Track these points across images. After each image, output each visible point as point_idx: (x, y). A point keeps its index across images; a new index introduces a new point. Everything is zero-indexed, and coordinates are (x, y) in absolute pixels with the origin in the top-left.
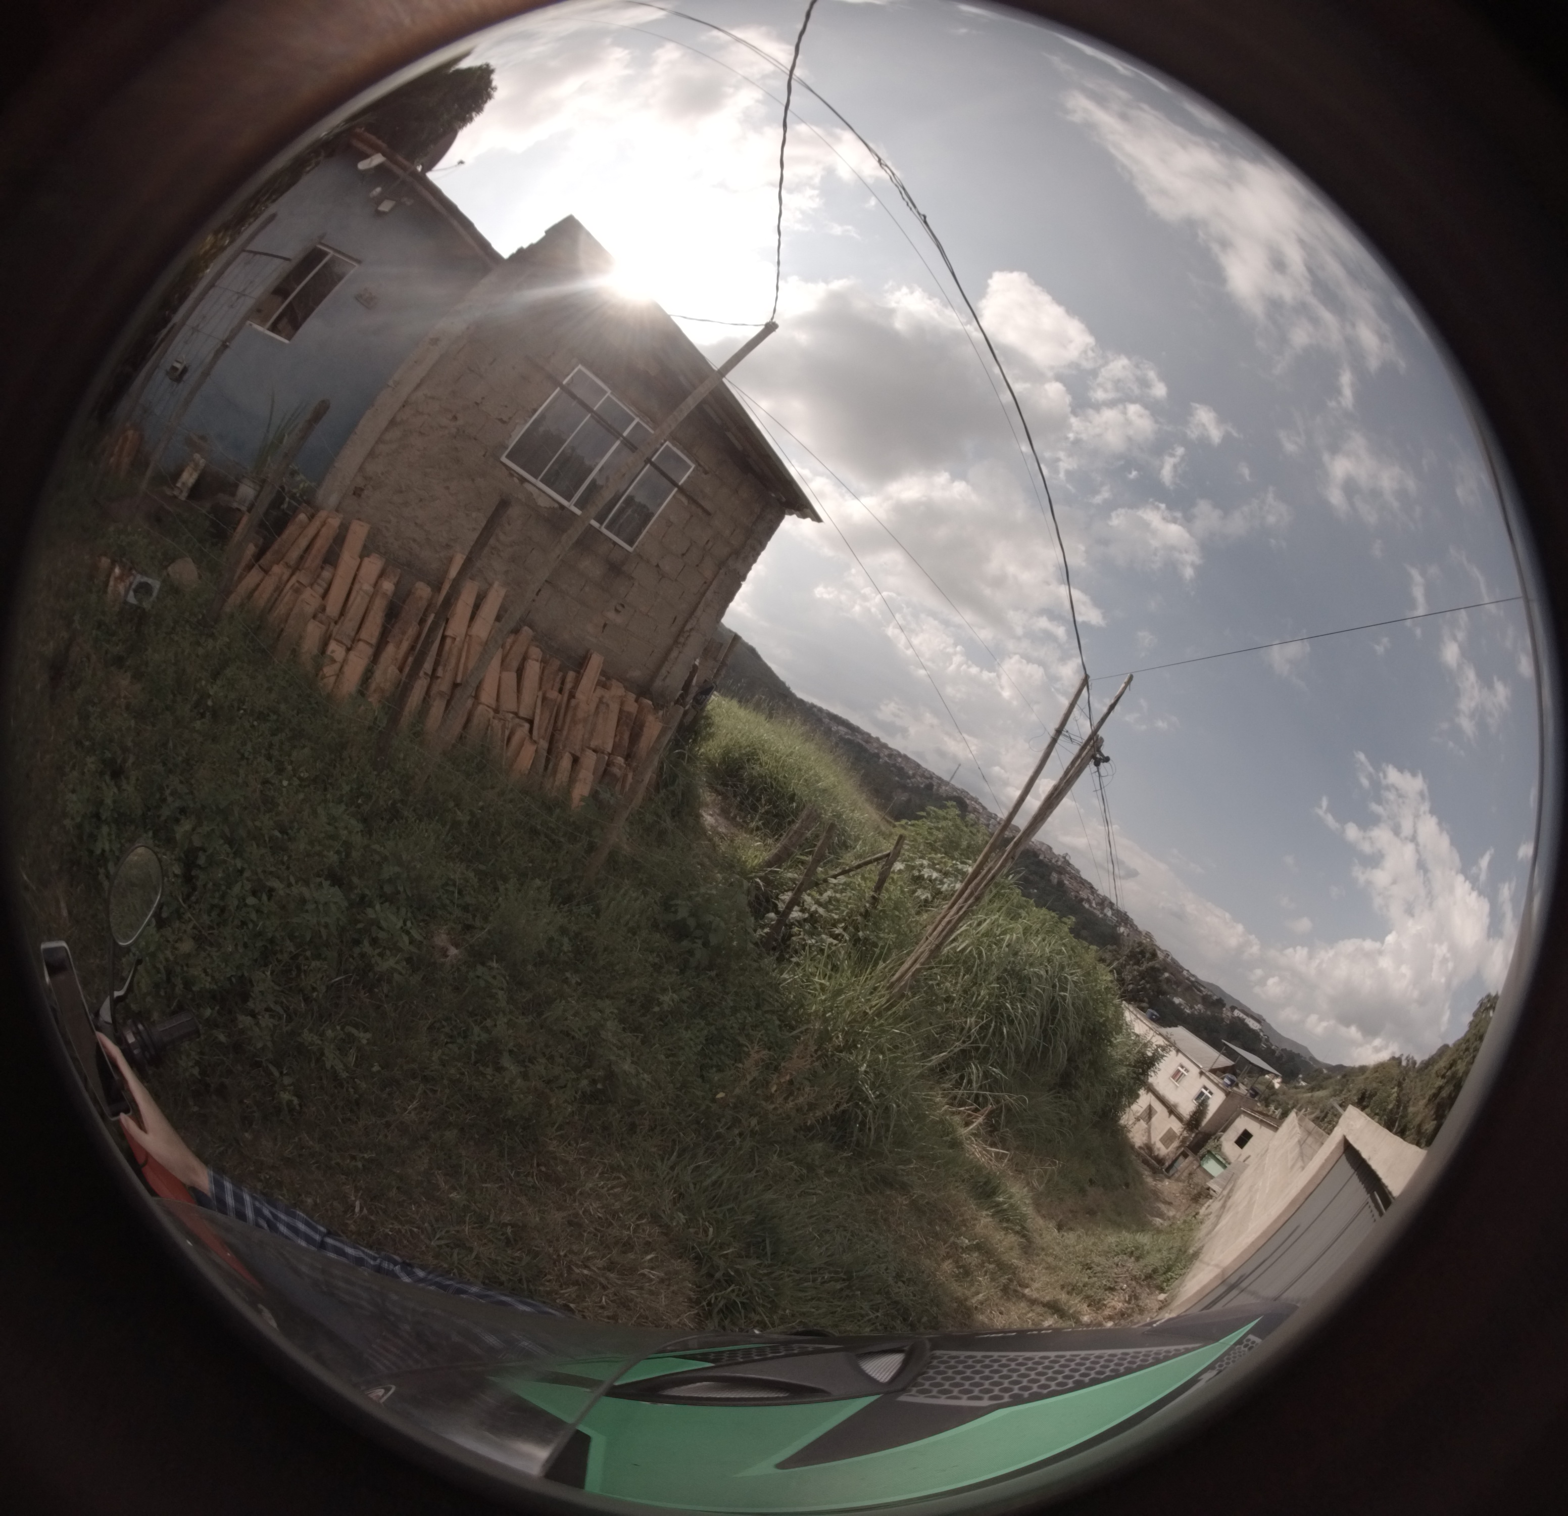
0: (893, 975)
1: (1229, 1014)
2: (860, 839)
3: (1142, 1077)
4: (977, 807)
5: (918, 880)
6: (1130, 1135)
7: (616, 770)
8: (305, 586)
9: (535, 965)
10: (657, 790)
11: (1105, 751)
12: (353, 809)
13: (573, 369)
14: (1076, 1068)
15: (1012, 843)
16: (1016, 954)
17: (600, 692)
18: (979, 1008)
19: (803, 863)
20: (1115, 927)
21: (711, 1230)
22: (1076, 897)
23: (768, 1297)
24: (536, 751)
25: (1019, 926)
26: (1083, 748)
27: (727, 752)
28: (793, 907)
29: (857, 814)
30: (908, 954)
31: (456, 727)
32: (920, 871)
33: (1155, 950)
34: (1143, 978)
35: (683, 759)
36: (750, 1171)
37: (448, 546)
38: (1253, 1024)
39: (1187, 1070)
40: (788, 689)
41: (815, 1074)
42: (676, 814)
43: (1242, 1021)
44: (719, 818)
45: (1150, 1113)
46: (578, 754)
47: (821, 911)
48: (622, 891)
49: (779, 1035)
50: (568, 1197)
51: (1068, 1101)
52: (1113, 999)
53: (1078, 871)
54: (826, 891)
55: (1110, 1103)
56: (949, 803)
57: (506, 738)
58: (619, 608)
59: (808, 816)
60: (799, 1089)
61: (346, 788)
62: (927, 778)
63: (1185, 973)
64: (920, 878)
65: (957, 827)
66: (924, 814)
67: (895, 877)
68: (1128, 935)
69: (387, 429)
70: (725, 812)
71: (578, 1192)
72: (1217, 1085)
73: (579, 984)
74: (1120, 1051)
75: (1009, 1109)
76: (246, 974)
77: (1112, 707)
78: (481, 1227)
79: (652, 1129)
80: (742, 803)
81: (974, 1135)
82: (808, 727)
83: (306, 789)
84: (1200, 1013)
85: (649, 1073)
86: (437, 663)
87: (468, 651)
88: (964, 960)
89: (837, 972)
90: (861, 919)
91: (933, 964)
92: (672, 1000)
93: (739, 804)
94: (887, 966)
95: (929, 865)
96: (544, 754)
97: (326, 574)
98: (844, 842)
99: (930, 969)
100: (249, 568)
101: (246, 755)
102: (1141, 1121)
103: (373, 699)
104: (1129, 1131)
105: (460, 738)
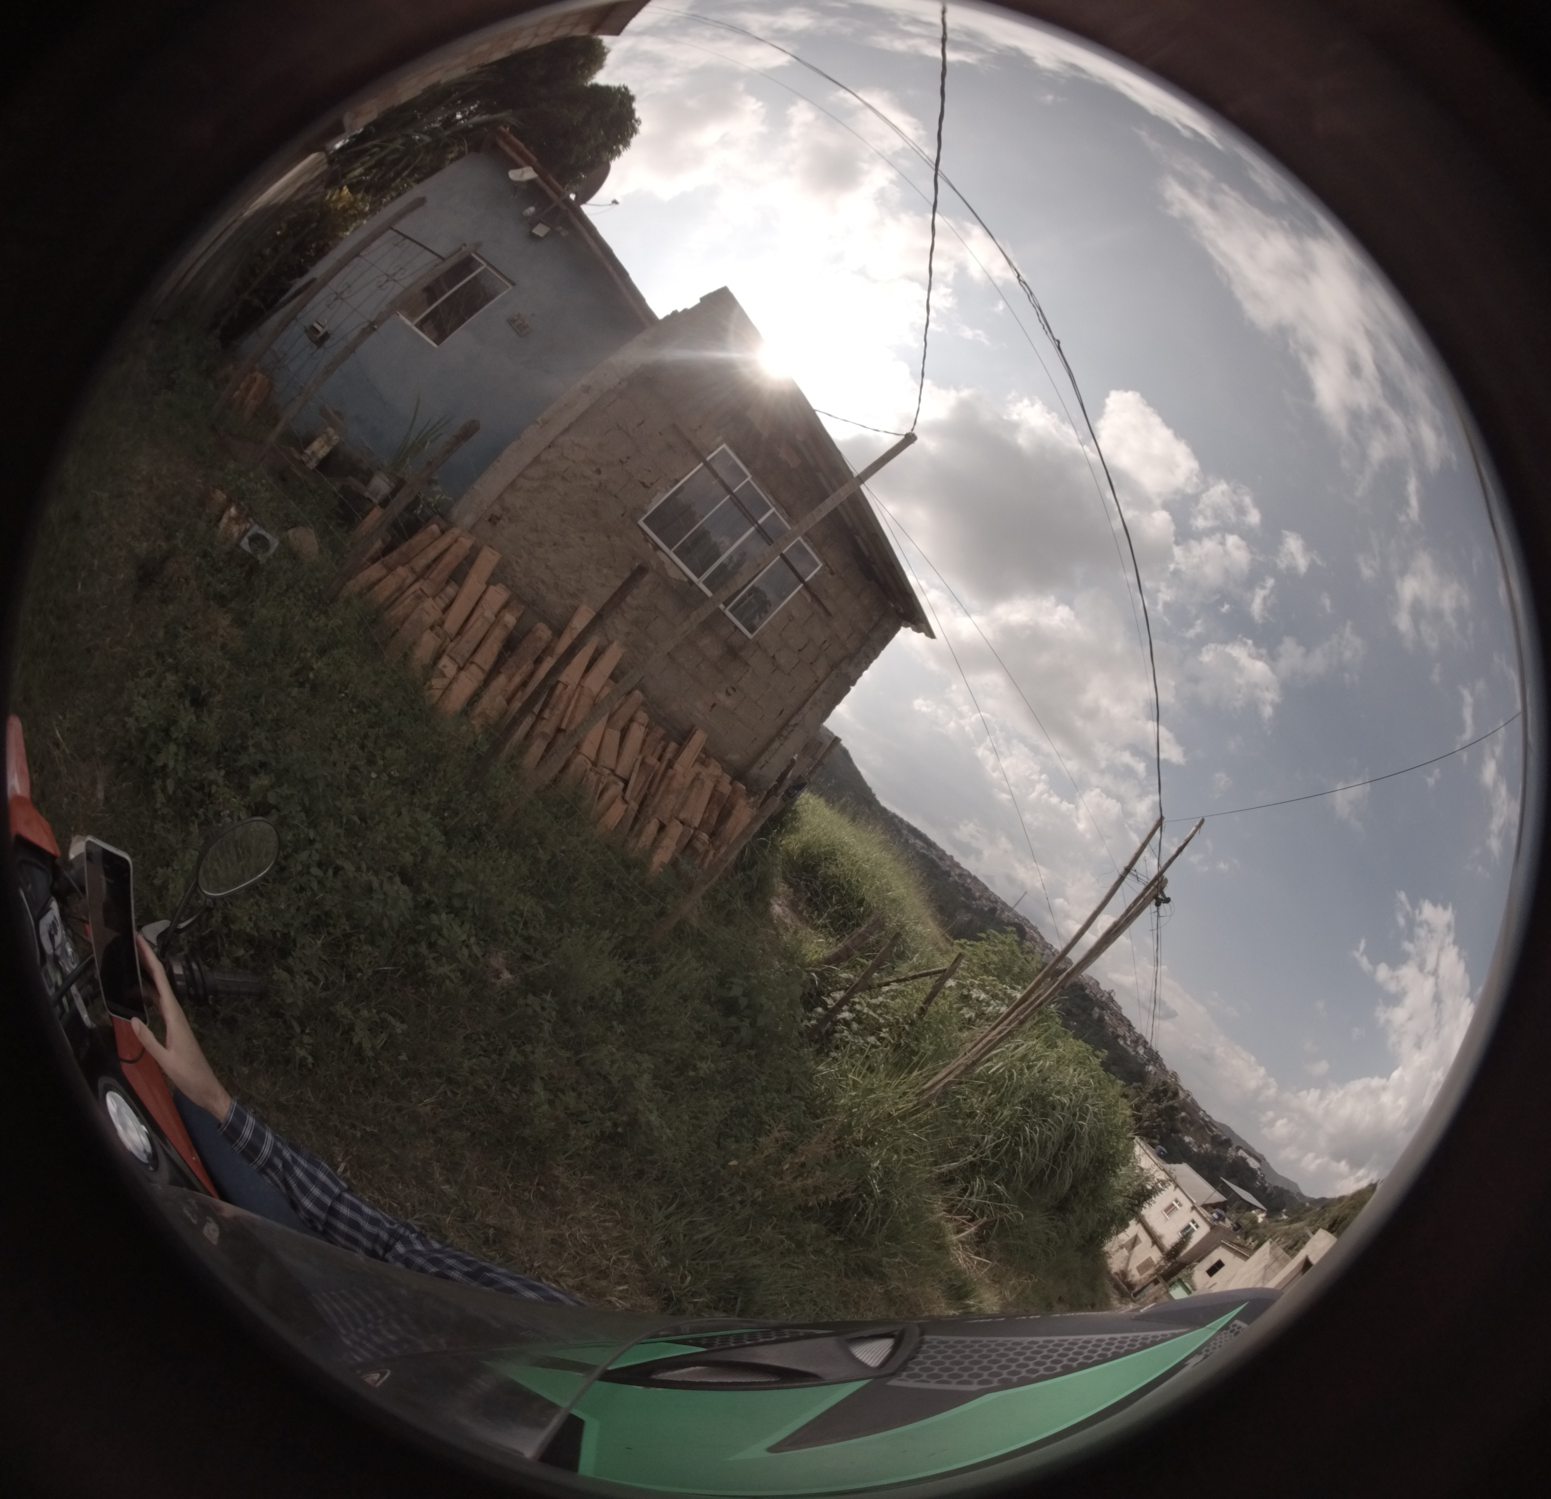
0: (925, 1084)
1: (1234, 1153)
2: (918, 952)
3: (1136, 1208)
4: (1036, 935)
5: (965, 999)
7: (698, 845)
9: (584, 1008)
10: (736, 872)
11: (1168, 892)
12: (437, 819)
14: (1077, 1195)
15: (1065, 974)
16: (1044, 1081)
17: (698, 768)
18: (999, 1128)
19: (862, 965)
20: (1145, 1065)
21: (689, 1278)
22: (1113, 1033)
24: (626, 810)
25: (1053, 1054)
26: (1147, 888)
27: (805, 849)
28: (842, 1006)
29: (920, 928)
30: (944, 1066)
31: (553, 770)
32: (969, 990)
33: (1177, 1090)
34: (1160, 1116)
35: (765, 848)
36: (742, 1235)
37: (574, 595)
39: (1180, 1205)
40: (873, 796)
41: (827, 1161)
42: (749, 897)
43: (1244, 1160)
44: (786, 909)
45: (1134, 1241)
46: (665, 822)
47: (871, 1013)
48: (685, 959)
49: (802, 1120)
50: (558, 1218)
51: (1060, 1223)
52: (1127, 1134)
53: (1120, 1008)
54: (878, 995)
55: (1099, 1230)
56: (1010, 929)
57: (599, 791)
58: (731, 691)
59: (874, 923)
60: (809, 1172)
61: (435, 799)
62: (992, 902)
63: (1201, 1113)
64: (969, 997)
65: (1013, 953)
66: (983, 935)
67: (947, 992)
68: (1155, 1074)
69: (529, 466)
70: (793, 905)
71: (570, 1216)
72: (1205, 1219)
73: (623, 1034)
74: (1121, 1183)
75: (1002, 1223)
76: (292, 933)
77: (1180, 850)
78: (463, 1222)
79: (657, 1179)
80: (811, 898)
81: (961, 1242)
82: (889, 837)
83: (393, 788)
84: (1206, 1152)
85: (671, 1129)
86: (546, 705)
87: (578, 701)
88: (996, 1082)
89: (872, 1072)
90: (907, 1027)
91: (963, 1080)
92: (709, 1068)
93: (810, 900)
94: (921, 1074)
95: (979, 985)
96: (633, 814)
97: (450, 590)
98: (903, 952)
99: (961, 1083)
100: (374, 560)
101: (339, 736)
102: (1124, 1249)
103: (476, 722)
105: (555, 780)
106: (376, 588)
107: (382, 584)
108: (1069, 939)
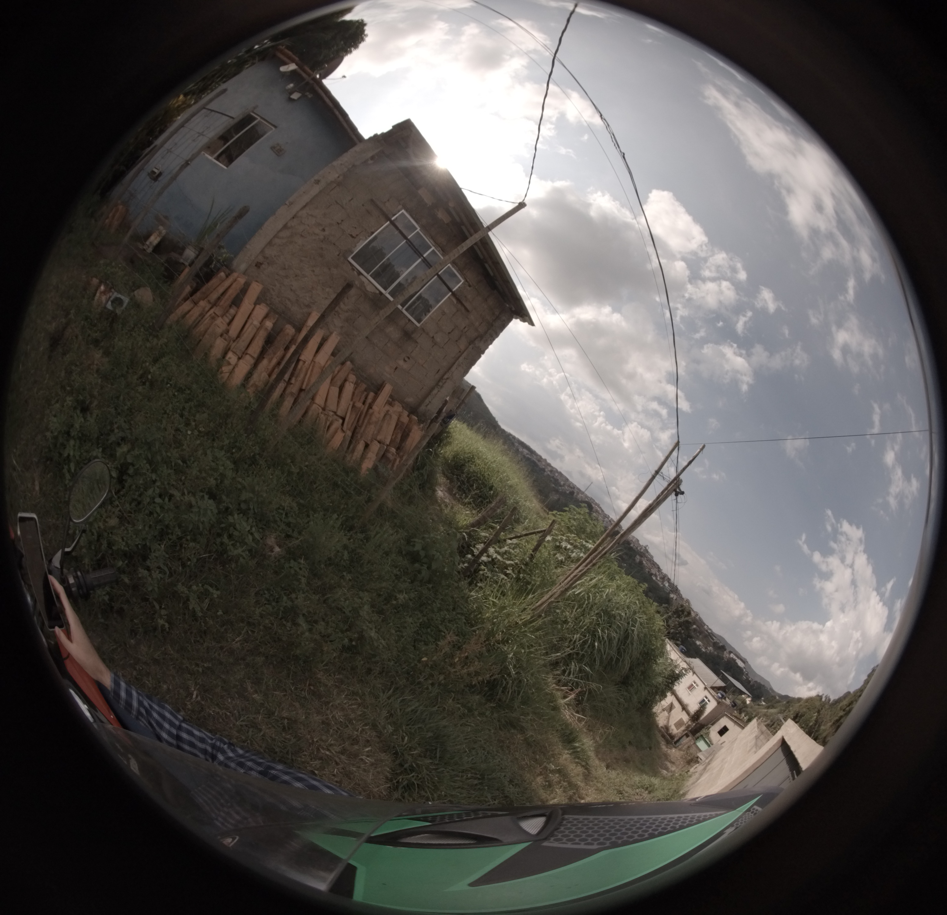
0: (537, 603)
1: (728, 655)
2: (527, 518)
3: (670, 685)
4: (599, 510)
5: (558, 548)
6: (657, 719)
7: (390, 456)
9: (326, 565)
10: (413, 472)
11: (682, 488)
12: (229, 454)
13: (399, 212)
14: (633, 674)
15: (619, 535)
16: (609, 601)
17: (387, 407)
18: (583, 630)
19: (493, 528)
20: (669, 593)
21: (406, 738)
22: (649, 572)
23: (434, 783)
24: (344, 437)
25: (614, 584)
26: (669, 485)
27: (457, 455)
28: (483, 553)
29: (528, 504)
30: (548, 591)
31: (298, 416)
32: (560, 543)
33: (690, 611)
34: (680, 626)
35: (431, 455)
36: (435, 706)
37: (309, 307)
38: (740, 664)
39: (697, 686)
40: (498, 423)
41: (481, 654)
42: (422, 487)
43: (734, 661)
44: (446, 493)
45: (671, 707)
46: (369, 442)
47: (499, 557)
48: (384, 529)
49: (464, 628)
50: (324, 707)
51: (625, 693)
52: (661, 636)
53: (652, 557)
54: (504, 546)
55: (649, 698)
56: (583, 505)
57: (327, 427)
58: (406, 359)
59: (500, 500)
60: (471, 662)
61: (227, 442)
62: (571, 488)
63: (706, 627)
64: (561, 547)
65: (586, 521)
66: (567, 509)
67: (547, 544)
68: (676, 599)
69: (281, 230)
70: (450, 490)
71: (330, 705)
72: (713, 696)
73: (350, 580)
74: (660, 668)
75: (590, 692)
76: (148, 544)
77: (690, 462)
78: (269, 718)
79: (381, 673)
81: (567, 704)
82: (506, 447)
83: (202, 438)
84: (710, 652)
85: (384, 640)
86: (292, 375)
87: (312, 371)
88: (578, 600)
89: (504, 596)
90: (523, 567)
91: (560, 600)
92: (404, 598)
93: (459, 487)
94: (534, 597)
95: (566, 540)
96: (348, 439)
97: (232, 311)
98: (518, 519)
99: (558, 602)
100: (185, 299)
101: (168, 412)
102: (665, 711)
103: (251, 391)
104: (657, 716)
105: (300, 422)
106: (188, 316)
107: (191, 313)
108: (621, 514)
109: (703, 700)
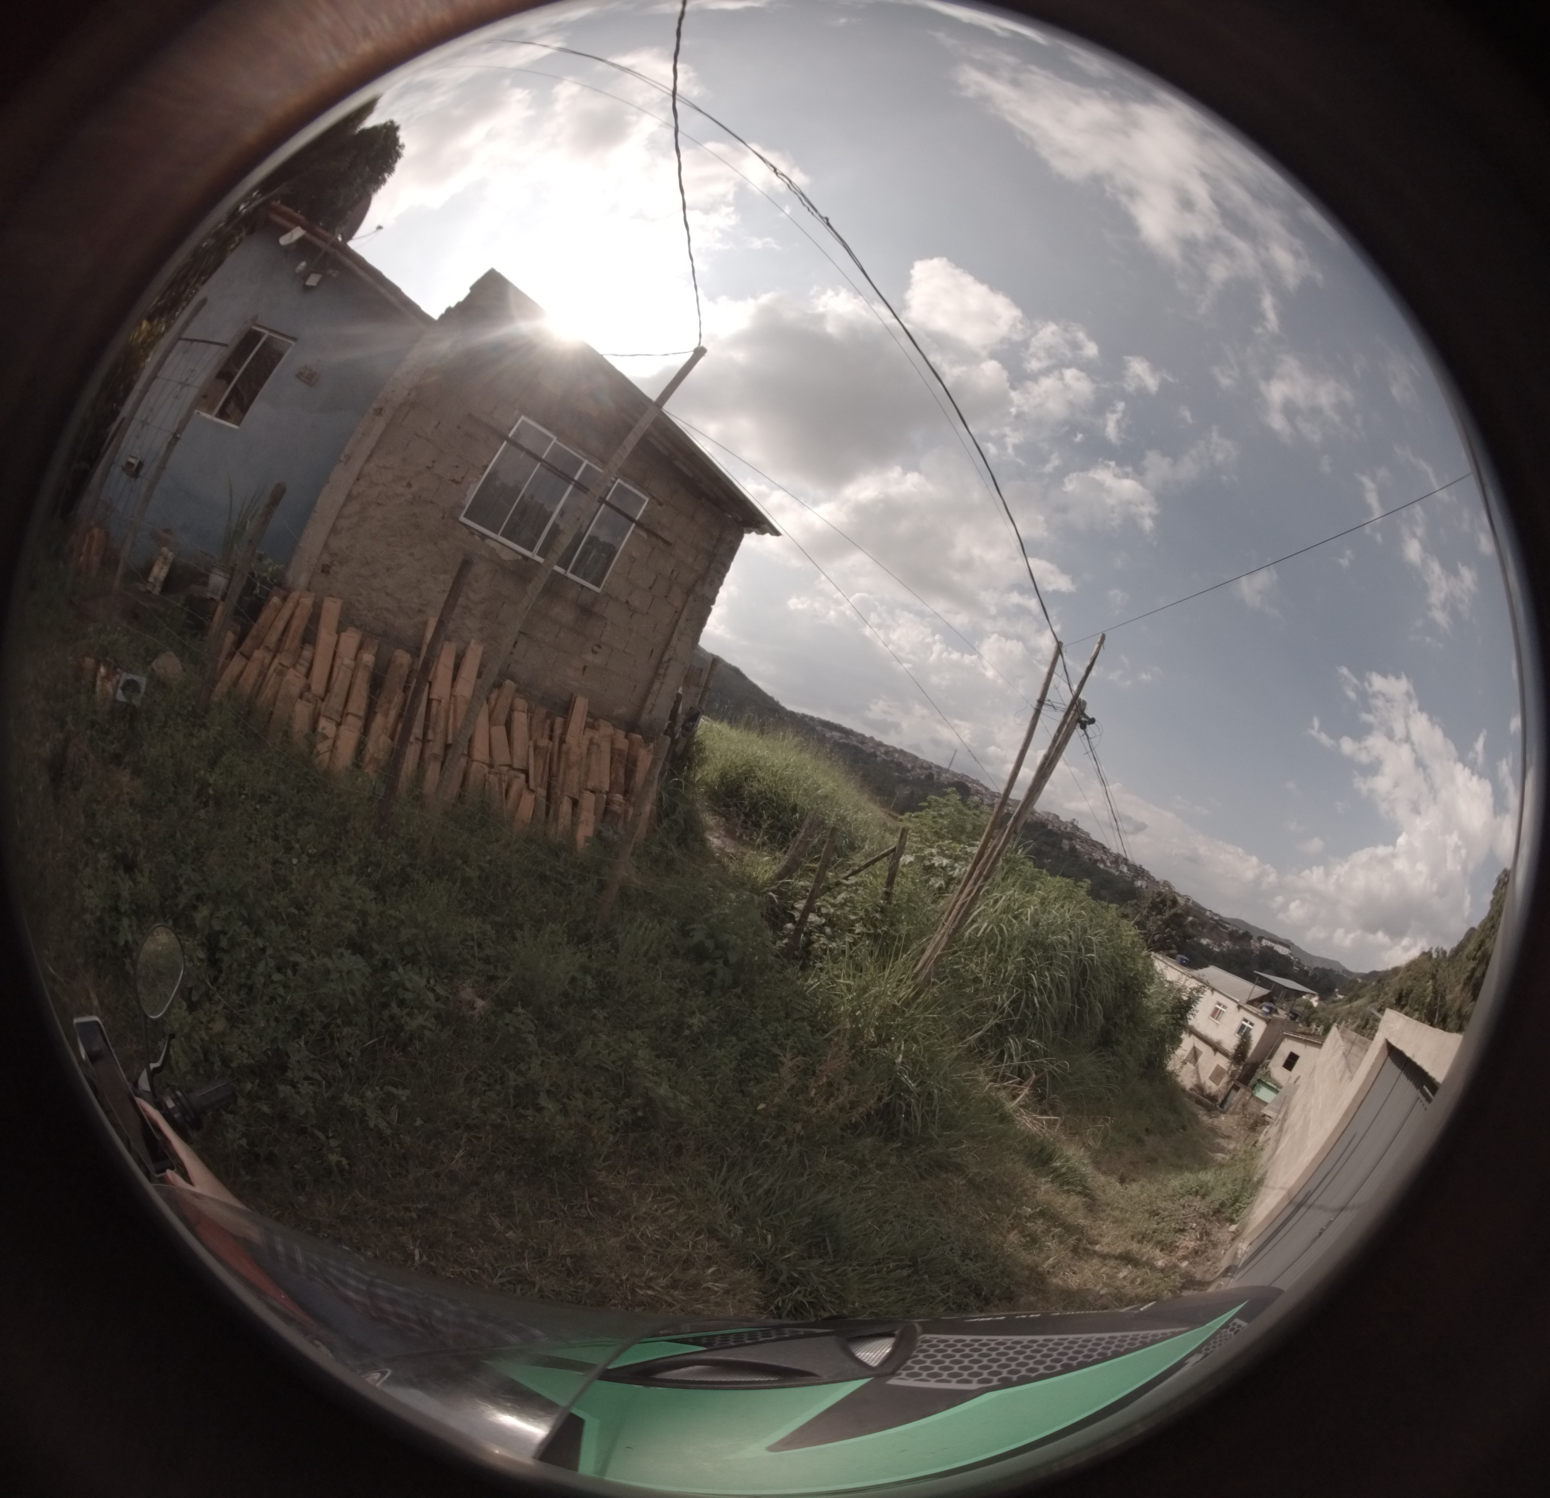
0: (916, 965)
1: (1258, 945)
2: (866, 838)
3: (1181, 1022)
4: (976, 788)
5: (930, 870)
6: (1179, 1079)
7: (616, 808)
8: (288, 668)
9: (561, 1006)
10: (659, 821)
11: (1090, 713)
12: (363, 878)
13: (516, 421)
14: (1115, 1025)
15: (1013, 818)
16: (1037, 925)
17: (589, 733)
18: (1009, 984)
19: (813, 870)
20: (1133, 881)
21: (769, 1237)
23: (835, 1293)
24: (536, 799)
25: (1035, 898)
26: (1067, 714)
27: (723, 776)
28: (808, 914)
29: (860, 815)
30: (929, 941)
31: (454, 788)
32: (930, 860)
33: (1175, 897)
34: (1168, 926)
35: (681, 788)
36: (802, 1174)
37: (420, 611)
38: (1282, 951)
39: (1225, 1007)
40: (777, 703)
41: (852, 1072)
42: (681, 841)
43: (1271, 948)
44: (725, 839)
45: (1195, 1054)
46: (577, 797)
47: (839, 912)
48: (637, 924)
49: (812, 1040)
50: (623, 1223)
51: (1112, 1058)
52: (1140, 952)
53: (1088, 834)
54: (839, 893)
55: (1154, 1053)
56: (951, 789)
57: (504, 791)
58: (596, 649)
59: (811, 825)
60: (838, 1090)
61: (355, 859)
62: (926, 769)
63: (1208, 913)
64: (932, 866)
65: (960, 812)
66: (926, 804)
67: (905, 870)
68: (1147, 887)
69: (345, 505)
70: (730, 833)
71: (633, 1218)
72: (1256, 1015)
73: (607, 1019)
74: (1155, 1001)
75: (1053, 1077)
76: (281, 1047)
77: (1090, 668)
78: (540, 1262)
79: (698, 1148)
80: (745, 822)
81: (1022, 1106)
83: (316, 865)
84: (1228, 950)
86: (426, 726)
87: (455, 711)
88: (988, 941)
89: (860, 970)
90: (878, 916)
91: (956, 948)
94: (908, 957)
95: (938, 853)
96: (543, 801)
97: (307, 653)
98: (851, 843)
99: (952, 952)
100: (231, 655)
101: (253, 838)
102: (1188, 1064)
103: (370, 770)
104: (1178, 1076)
105: (460, 796)
106: (241, 680)
107: (245, 674)
108: (1007, 780)
109: (1243, 1027)
